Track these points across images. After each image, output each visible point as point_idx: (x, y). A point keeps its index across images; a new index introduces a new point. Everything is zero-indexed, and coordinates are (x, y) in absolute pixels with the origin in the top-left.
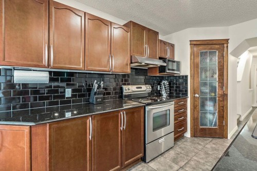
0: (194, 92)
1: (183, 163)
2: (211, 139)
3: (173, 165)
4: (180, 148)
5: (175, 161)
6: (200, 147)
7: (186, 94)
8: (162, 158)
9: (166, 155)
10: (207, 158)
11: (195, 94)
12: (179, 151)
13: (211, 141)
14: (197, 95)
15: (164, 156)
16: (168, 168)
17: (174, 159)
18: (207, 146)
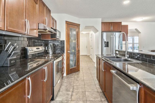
0: (67, 50)
1: (72, 89)
2: (74, 73)
3: (68, 93)
4: (65, 83)
5: (67, 90)
6: (73, 78)
7: (64, 52)
8: (60, 92)
9: (61, 90)
10: (78, 82)
11: (68, 51)
12: (66, 84)
13: (75, 74)
14: (69, 51)
15: (61, 91)
16: (67, 96)
17: (67, 89)
18: (75, 77)
